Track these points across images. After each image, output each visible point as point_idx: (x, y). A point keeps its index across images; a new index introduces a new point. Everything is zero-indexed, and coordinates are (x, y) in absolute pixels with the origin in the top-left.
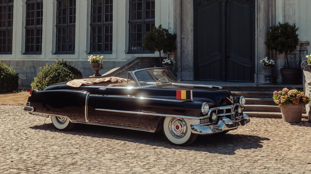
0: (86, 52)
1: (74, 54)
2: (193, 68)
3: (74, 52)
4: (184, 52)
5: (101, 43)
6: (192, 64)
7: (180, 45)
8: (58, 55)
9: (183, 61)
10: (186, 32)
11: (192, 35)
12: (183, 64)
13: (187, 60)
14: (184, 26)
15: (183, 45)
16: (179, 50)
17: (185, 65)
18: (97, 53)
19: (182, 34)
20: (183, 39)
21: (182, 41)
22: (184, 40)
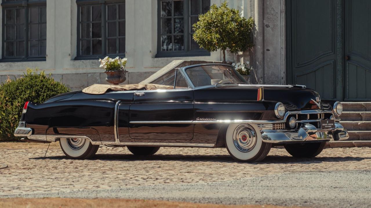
0: (70, 55)
1: (45, 60)
2: (284, 78)
3: (46, 57)
4: (268, 52)
5: (100, 39)
6: (282, 73)
7: (261, 38)
8: (9, 63)
9: (266, 68)
10: (272, 15)
11: (282, 20)
12: (266, 72)
13: (273, 66)
14: (268, 3)
15: (265, 38)
16: (259, 47)
17: (270, 74)
18: (92, 58)
19: (265, 18)
20: (265, 27)
21: (265, 32)
22: (269, 28)
